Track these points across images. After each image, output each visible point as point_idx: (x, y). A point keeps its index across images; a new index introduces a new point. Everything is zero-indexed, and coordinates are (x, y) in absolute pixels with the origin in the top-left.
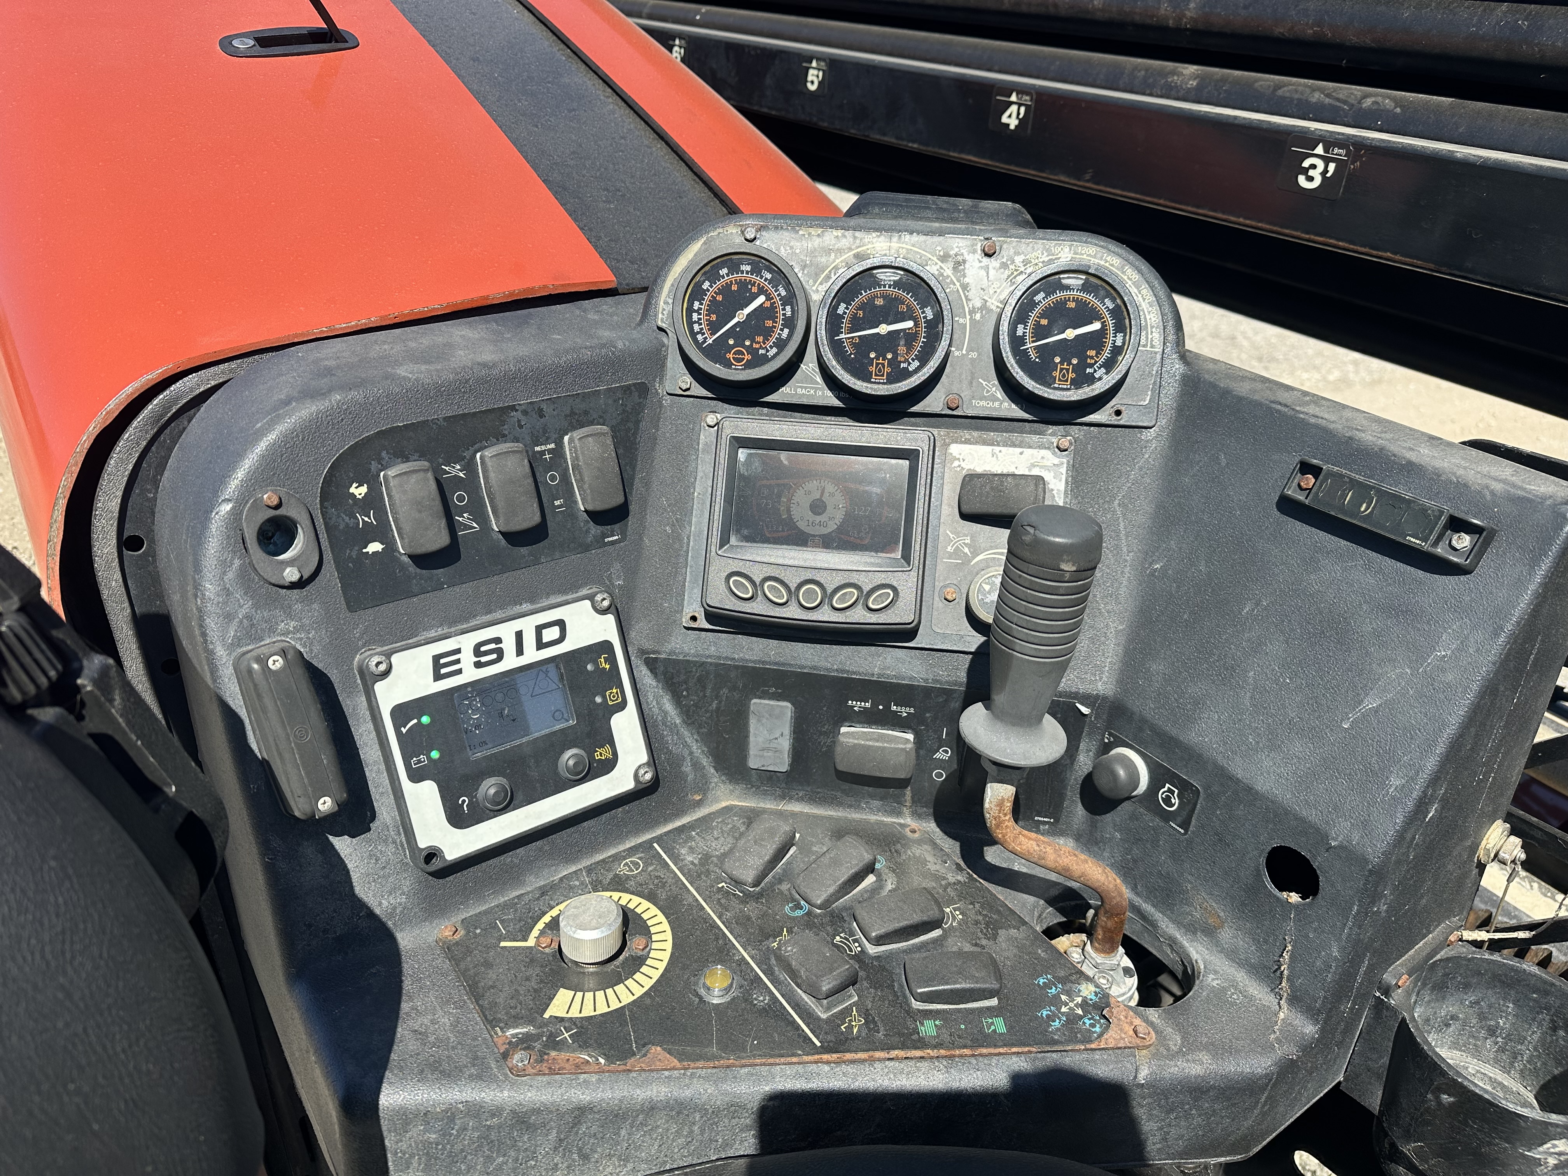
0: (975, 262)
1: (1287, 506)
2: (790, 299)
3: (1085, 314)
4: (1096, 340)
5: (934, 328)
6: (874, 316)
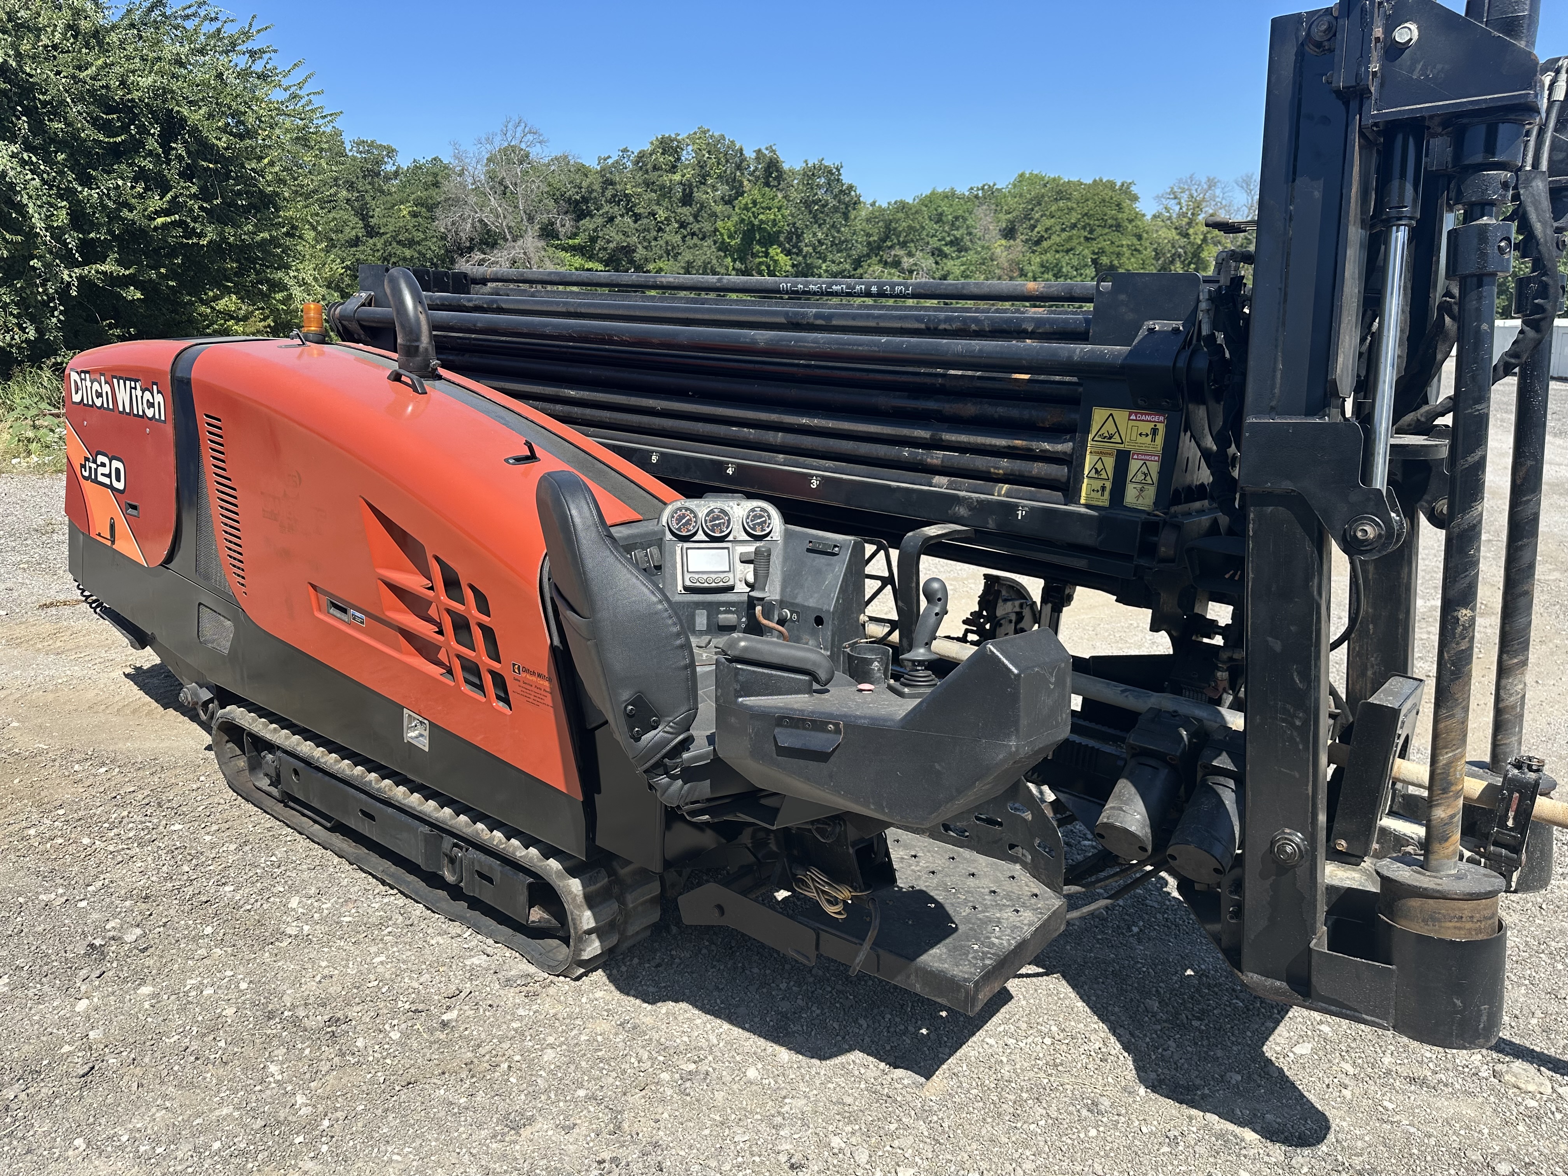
0: (735, 506)
1: (808, 550)
2: (695, 516)
3: (761, 516)
4: (765, 522)
5: (729, 521)
6: (714, 519)
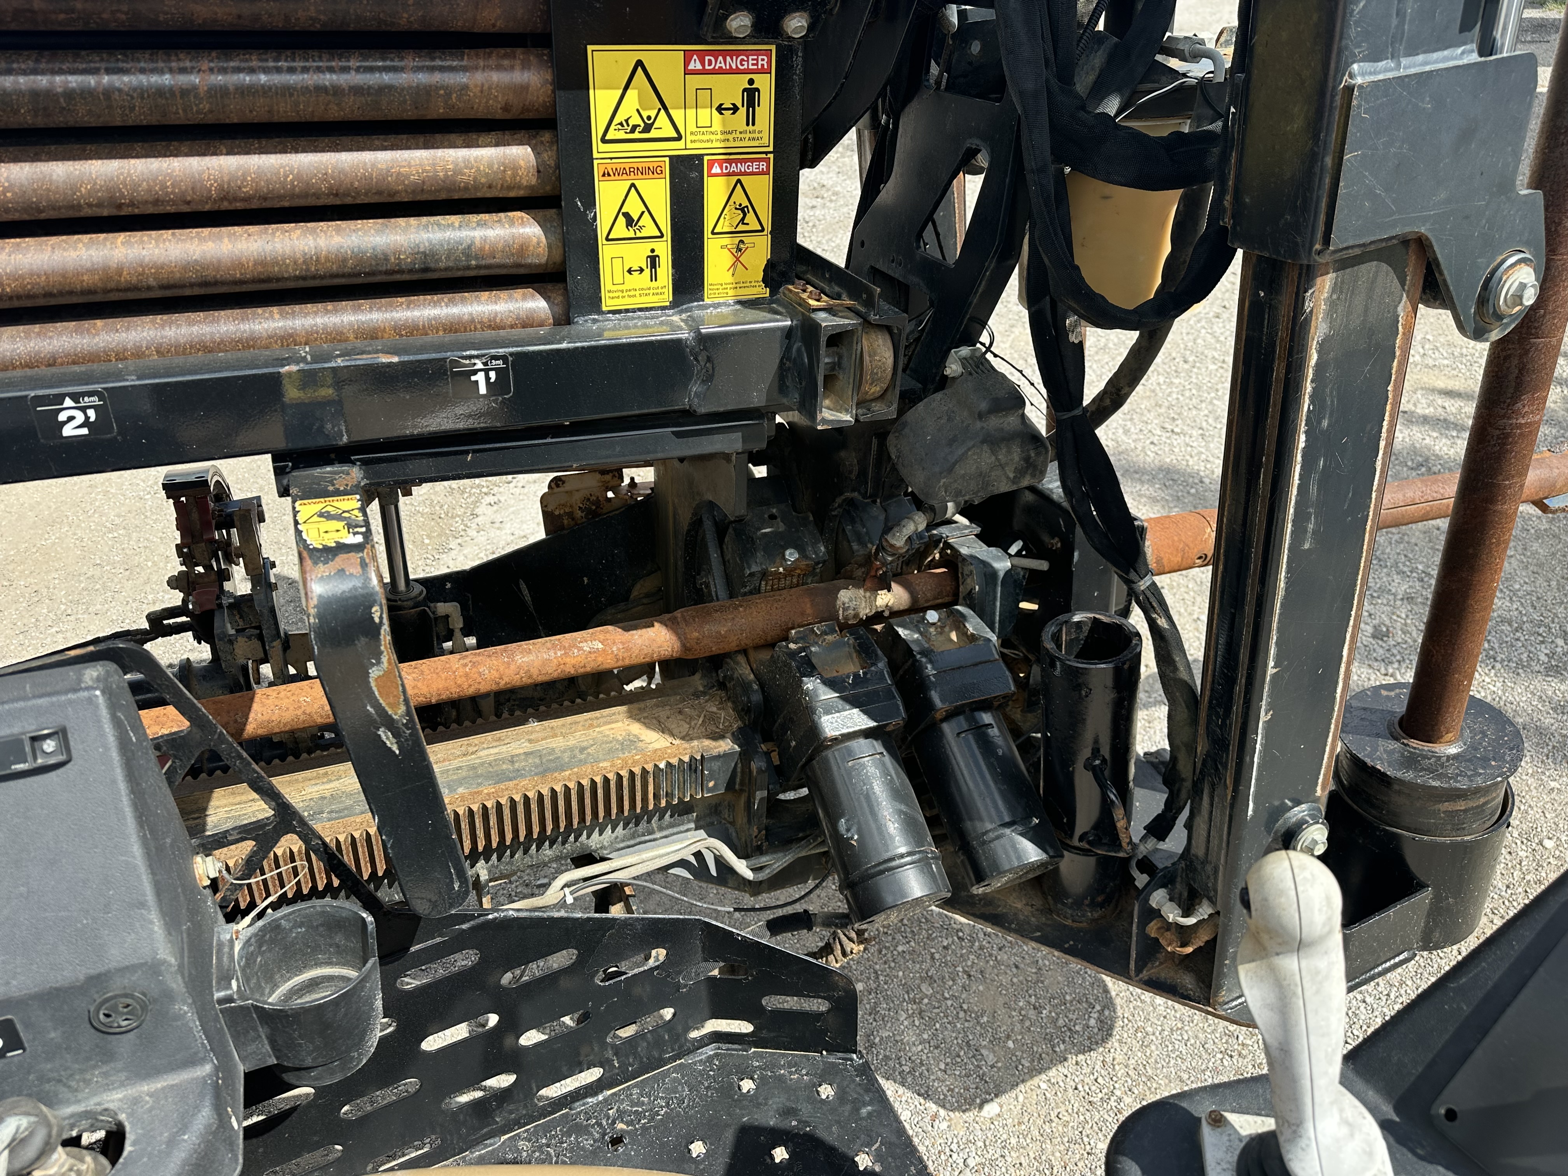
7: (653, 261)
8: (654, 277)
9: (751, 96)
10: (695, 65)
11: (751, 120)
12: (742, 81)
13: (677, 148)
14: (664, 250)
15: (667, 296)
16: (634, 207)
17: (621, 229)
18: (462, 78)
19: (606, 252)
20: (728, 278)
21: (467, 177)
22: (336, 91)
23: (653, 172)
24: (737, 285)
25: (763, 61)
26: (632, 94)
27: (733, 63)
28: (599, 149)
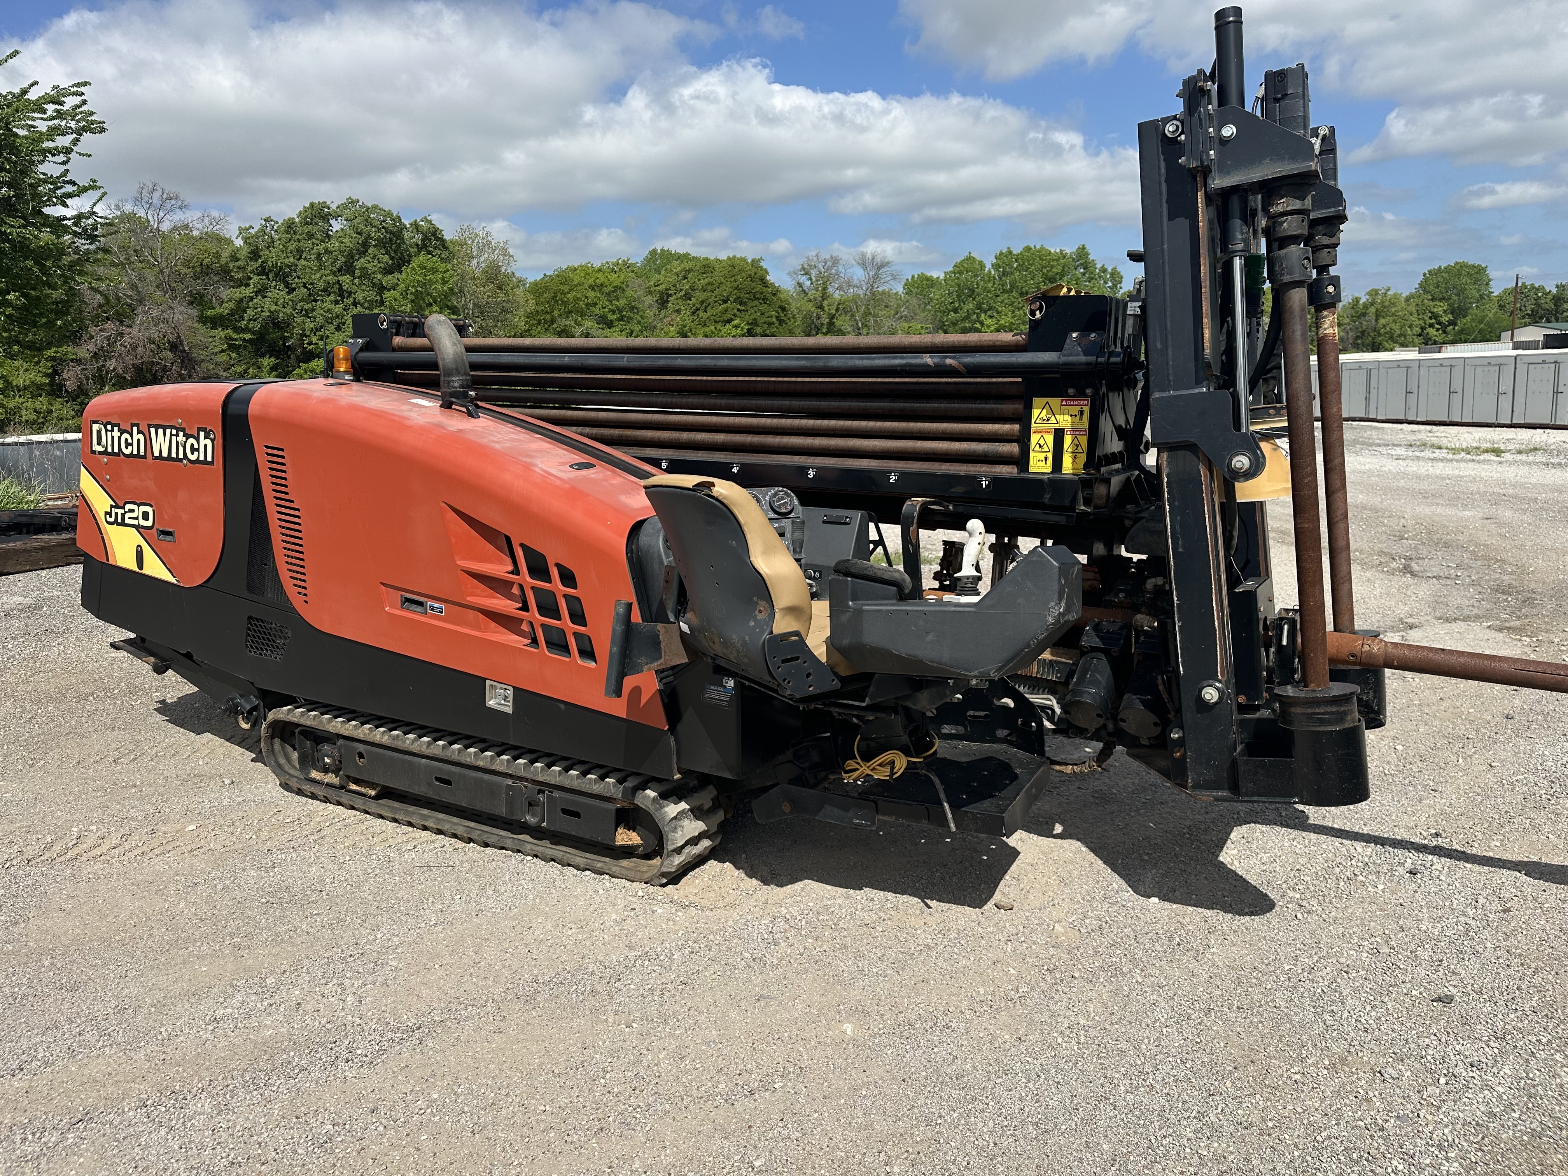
7: (1046, 458)
8: (1046, 463)
9: (1081, 412)
10: (1064, 403)
11: (1081, 419)
12: (1079, 408)
13: (1057, 426)
14: (1050, 455)
15: (1050, 470)
16: (1042, 442)
17: (1037, 448)
18: (1002, 406)
19: (1032, 454)
20: (1070, 466)
21: (1001, 432)
22: (972, 409)
23: (1050, 432)
24: (1073, 469)
25: (1086, 402)
26: (1045, 411)
27: (1076, 403)
28: (1033, 425)
